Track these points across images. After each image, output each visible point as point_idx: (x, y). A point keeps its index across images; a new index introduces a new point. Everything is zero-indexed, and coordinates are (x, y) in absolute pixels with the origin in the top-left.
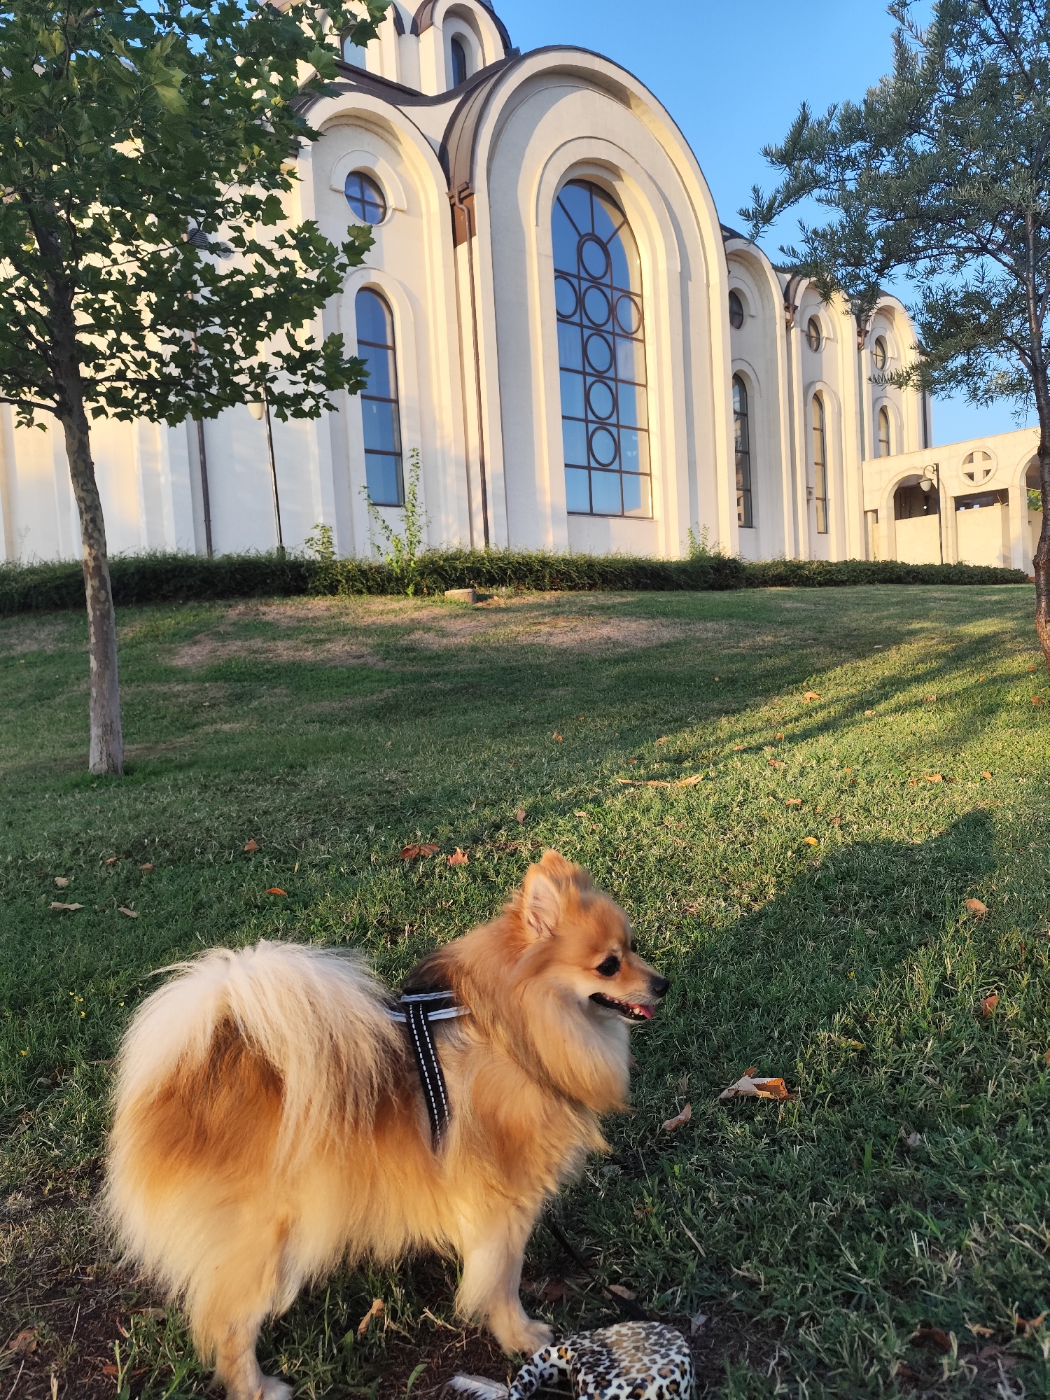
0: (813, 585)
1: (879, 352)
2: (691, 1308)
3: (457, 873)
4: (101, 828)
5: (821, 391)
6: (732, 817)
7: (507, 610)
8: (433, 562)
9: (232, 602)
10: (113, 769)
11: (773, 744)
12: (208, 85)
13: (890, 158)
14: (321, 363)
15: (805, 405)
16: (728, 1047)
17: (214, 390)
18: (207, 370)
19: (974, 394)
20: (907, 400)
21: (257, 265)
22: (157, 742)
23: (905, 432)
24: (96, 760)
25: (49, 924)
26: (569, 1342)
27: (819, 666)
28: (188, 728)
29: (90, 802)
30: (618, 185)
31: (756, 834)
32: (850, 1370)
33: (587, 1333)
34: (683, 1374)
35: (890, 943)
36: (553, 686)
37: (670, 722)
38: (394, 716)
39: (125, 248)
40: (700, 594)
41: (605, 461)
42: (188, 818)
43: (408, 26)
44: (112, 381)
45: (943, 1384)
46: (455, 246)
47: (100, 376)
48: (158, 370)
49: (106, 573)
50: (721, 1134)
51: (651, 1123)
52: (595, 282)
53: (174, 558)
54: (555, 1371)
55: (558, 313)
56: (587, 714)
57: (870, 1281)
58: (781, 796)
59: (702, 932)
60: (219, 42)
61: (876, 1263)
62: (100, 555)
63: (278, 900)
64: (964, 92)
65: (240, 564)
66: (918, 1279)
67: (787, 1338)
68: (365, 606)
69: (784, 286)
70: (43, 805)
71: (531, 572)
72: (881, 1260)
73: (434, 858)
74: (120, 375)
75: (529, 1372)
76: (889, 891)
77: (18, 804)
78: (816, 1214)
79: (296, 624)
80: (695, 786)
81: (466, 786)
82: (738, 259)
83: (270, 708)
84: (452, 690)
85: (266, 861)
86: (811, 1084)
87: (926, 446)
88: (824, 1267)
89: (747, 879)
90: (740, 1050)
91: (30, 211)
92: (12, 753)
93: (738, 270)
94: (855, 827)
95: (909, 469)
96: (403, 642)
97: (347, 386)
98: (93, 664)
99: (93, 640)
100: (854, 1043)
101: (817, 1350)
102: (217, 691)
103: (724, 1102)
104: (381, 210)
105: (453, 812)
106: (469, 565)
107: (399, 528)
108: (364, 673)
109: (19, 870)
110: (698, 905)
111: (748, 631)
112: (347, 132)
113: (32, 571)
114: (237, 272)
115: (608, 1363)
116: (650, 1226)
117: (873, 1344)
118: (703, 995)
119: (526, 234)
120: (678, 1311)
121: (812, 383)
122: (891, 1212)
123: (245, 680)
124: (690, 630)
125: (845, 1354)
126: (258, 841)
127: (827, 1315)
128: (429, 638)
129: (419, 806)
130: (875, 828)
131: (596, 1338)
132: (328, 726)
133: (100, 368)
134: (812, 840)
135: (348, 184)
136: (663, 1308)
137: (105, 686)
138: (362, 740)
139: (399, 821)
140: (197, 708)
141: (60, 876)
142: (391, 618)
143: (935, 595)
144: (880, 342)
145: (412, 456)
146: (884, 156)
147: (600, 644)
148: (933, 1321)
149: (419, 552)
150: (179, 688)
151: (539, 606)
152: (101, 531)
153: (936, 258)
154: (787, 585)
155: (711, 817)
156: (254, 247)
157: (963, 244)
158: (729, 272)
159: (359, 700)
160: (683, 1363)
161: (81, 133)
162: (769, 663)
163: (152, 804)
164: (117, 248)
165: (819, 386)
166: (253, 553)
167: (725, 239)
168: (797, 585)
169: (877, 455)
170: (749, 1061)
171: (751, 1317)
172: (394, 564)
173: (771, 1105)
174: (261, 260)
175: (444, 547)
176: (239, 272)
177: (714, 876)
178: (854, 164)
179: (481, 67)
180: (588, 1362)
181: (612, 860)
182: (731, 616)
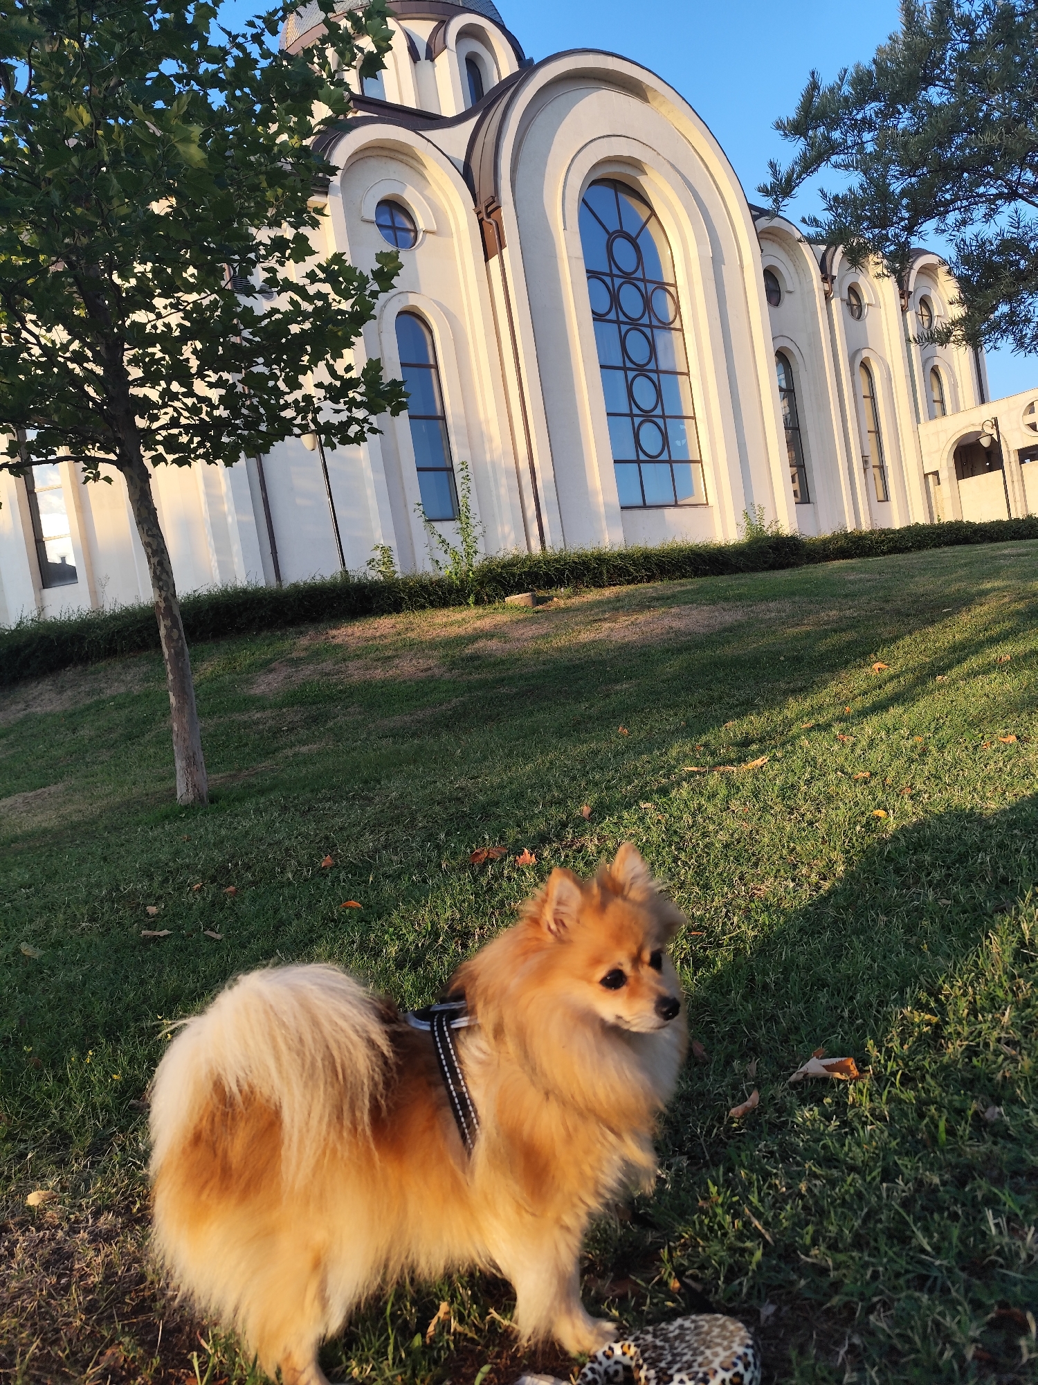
0: (877, 555)
1: (925, 312)
2: (759, 1297)
3: (525, 874)
4: (189, 856)
5: (867, 358)
6: (799, 795)
7: (567, 610)
8: (490, 571)
9: (303, 629)
10: (199, 798)
11: (841, 719)
12: (231, 137)
13: (907, 115)
14: (362, 389)
15: (853, 374)
16: (797, 1029)
17: (263, 427)
18: (253, 408)
19: (1020, 343)
20: (958, 358)
21: (292, 302)
22: (240, 770)
23: (959, 390)
24: (183, 790)
25: (140, 951)
26: (632, 1338)
27: (886, 636)
28: (268, 753)
29: (179, 831)
30: (642, 179)
31: (823, 811)
32: (923, 1356)
33: (650, 1329)
34: (746, 1366)
35: (964, 912)
36: (617, 681)
37: (737, 706)
38: (463, 725)
39: (168, 301)
40: (760, 575)
41: (653, 452)
42: (269, 840)
43: (422, 53)
44: (167, 429)
45: (1023, 1366)
46: (487, 260)
47: (155, 425)
48: (209, 414)
49: (177, 612)
50: (790, 1119)
51: (719, 1111)
52: (628, 278)
53: (245, 591)
54: (620, 1367)
55: (593, 312)
56: (652, 705)
57: (945, 1262)
58: (850, 771)
59: (770, 915)
60: (238, 93)
61: (950, 1243)
62: (169, 595)
63: (354, 913)
64: (978, 37)
65: (307, 592)
66: (996, 1258)
67: (859, 1324)
68: (429, 620)
69: (820, 258)
70: (135, 838)
71: (588, 569)
72: (955, 1241)
73: (502, 861)
74: (174, 422)
75: (592, 1370)
76: (962, 858)
77: (113, 839)
78: (888, 1196)
79: (365, 644)
80: (762, 767)
81: (532, 787)
82: (770, 236)
83: (345, 727)
84: (517, 694)
85: (342, 876)
86: (882, 1062)
87: (983, 400)
88: (894, 1249)
89: (815, 858)
90: (811, 1032)
91: (75, 278)
92: (108, 791)
93: (772, 248)
94: (926, 796)
95: (967, 427)
96: (469, 651)
97: (389, 409)
98: (173, 700)
99: (171, 677)
100: (928, 1017)
101: (889, 1336)
102: (293, 715)
103: (794, 1085)
104: (412, 234)
105: (520, 813)
106: (526, 569)
107: (455, 541)
108: (431, 685)
109: (113, 902)
110: (766, 888)
111: (812, 607)
112: (373, 163)
113: (114, 617)
114: (275, 311)
115: (669, 1358)
116: (715, 1215)
117: (947, 1328)
118: (771, 978)
119: (556, 239)
120: (746, 1302)
121: (858, 351)
122: (967, 1189)
123: (320, 701)
124: (752, 611)
125: (917, 1339)
126: (334, 857)
127: (899, 1300)
128: (493, 645)
129: (486, 812)
130: (946, 795)
131: (659, 1333)
132: (400, 741)
133: (155, 418)
134: (881, 813)
135: (377, 214)
136: (730, 1300)
137: (184, 720)
138: (433, 751)
139: (468, 827)
140: (276, 733)
141: (151, 905)
142: (454, 631)
143: (1006, 552)
144: (925, 302)
145: (462, 470)
146: (900, 113)
147: (662, 634)
148: (1010, 1302)
149: (477, 561)
150: (258, 715)
151: (599, 603)
152: (169, 573)
153: (967, 209)
154: (850, 556)
155: (778, 797)
156: (288, 286)
157: (993, 191)
158: (762, 251)
159: (429, 712)
160: (746, 1354)
161: (112, 197)
162: (834, 640)
163: (235, 829)
164: (159, 302)
165: (865, 353)
166: (318, 579)
167: (755, 218)
168: (859, 556)
169: (932, 417)
170: (818, 1041)
171: (821, 1304)
172: (454, 577)
173: (842, 1086)
174: (296, 298)
175: (501, 554)
176: (277, 311)
177: (781, 857)
178: (870, 126)
179: (497, 82)
180: (651, 1358)
181: (678, 849)
182: (793, 594)
